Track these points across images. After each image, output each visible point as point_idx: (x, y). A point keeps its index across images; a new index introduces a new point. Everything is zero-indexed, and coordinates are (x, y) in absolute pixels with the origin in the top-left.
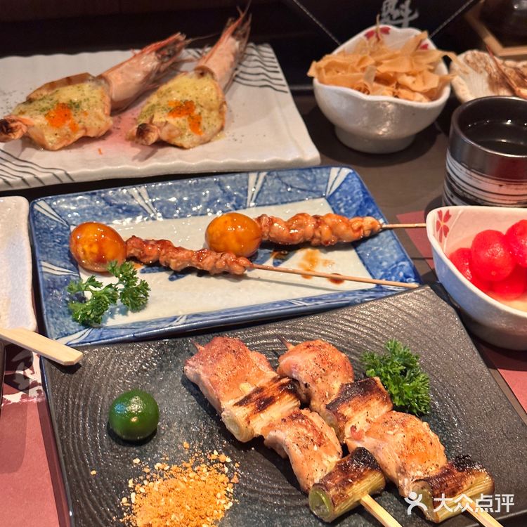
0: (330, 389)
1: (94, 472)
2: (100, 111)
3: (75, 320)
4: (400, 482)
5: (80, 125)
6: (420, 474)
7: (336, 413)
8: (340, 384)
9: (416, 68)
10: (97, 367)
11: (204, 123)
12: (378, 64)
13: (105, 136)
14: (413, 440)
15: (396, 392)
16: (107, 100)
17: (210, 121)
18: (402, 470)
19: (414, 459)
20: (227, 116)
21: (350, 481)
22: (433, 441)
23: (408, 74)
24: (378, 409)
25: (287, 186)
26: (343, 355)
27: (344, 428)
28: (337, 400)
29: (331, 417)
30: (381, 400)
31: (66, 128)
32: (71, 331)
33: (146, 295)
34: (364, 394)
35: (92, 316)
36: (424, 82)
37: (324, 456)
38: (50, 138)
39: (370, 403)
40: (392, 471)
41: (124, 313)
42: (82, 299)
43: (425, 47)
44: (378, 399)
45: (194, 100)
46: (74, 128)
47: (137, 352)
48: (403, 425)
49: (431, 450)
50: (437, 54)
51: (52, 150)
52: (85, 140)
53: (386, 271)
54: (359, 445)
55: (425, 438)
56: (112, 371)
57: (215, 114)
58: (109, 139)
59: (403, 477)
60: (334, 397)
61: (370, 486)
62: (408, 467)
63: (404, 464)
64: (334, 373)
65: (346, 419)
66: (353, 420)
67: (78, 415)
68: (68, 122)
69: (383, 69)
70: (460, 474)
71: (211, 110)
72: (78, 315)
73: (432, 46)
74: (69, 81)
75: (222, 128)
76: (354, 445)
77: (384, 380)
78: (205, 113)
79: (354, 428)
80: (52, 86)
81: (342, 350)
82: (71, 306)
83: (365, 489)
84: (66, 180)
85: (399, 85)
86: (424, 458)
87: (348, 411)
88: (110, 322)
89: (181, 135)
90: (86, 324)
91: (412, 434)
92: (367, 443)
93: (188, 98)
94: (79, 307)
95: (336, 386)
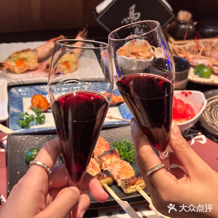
0: (101, 152)
1: (19, 172)
2: (34, 61)
3: (19, 126)
4: (118, 181)
5: (27, 66)
6: (124, 178)
7: (100, 159)
8: (104, 151)
9: (144, 50)
10: (25, 141)
11: (71, 67)
12: (132, 49)
13: (36, 69)
14: (123, 168)
15: (123, 155)
16: (36, 57)
17: (73, 67)
18: (118, 177)
19: (123, 174)
20: (79, 65)
21: (100, 178)
22: (131, 169)
23: (141, 52)
24: (115, 159)
25: (97, 87)
26: (107, 142)
27: (102, 164)
28: (102, 155)
29: (99, 160)
30: (117, 156)
31: (22, 67)
32: (18, 129)
33: (44, 119)
34: (111, 154)
35: (25, 124)
36: (146, 54)
37: (94, 171)
38: (16, 70)
39: (112, 157)
40: (115, 178)
41: (37, 125)
42: (23, 119)
43: (147, 44)
44: (116, 156)
45: (68, 61)
46: (25, 66)
47: (39, 138)
48: (121, 163)
49: (129, 172)
50: (150, 47)
51: (17, 74)
52: (28, 71)
53: (127, 115)
54: (106, 169)
55: (127, 168)
56: (30, 143)
57: (75, 64)
58: (37, 71)
59: (118, 179)
60: (101, 154)
61: (107, 181)
62: (120, 176)
63: (119, 175)
64: (102, 147)
65: (103, 161)
66: (105, 161)
67: (16, 156)
68: (23, 65)
69: (133, 51)
70: (136, 179)
71: (73, 63)
72: (20, 124)
73: (148, 44)
74: (24, 51)
75: (77, 69)
76: (105, 169)
77: (119, 150)
78: (72, 64)
79: (105, 164)
80: (18, 53)
81: (107, 141)
82: (19, 121)
83: (105, 182)
84: (22, 83)
85: (138, 55)
86: (126, 174)
87: (104, 159)
88: (32, 127)
89: (64, 71)
90: (23, 127)
91: (123, 166)
92: (109, 169)
93: (67, 60)
94: (21, 121)
95: (103, 151)
